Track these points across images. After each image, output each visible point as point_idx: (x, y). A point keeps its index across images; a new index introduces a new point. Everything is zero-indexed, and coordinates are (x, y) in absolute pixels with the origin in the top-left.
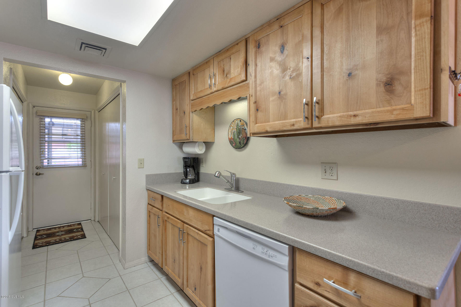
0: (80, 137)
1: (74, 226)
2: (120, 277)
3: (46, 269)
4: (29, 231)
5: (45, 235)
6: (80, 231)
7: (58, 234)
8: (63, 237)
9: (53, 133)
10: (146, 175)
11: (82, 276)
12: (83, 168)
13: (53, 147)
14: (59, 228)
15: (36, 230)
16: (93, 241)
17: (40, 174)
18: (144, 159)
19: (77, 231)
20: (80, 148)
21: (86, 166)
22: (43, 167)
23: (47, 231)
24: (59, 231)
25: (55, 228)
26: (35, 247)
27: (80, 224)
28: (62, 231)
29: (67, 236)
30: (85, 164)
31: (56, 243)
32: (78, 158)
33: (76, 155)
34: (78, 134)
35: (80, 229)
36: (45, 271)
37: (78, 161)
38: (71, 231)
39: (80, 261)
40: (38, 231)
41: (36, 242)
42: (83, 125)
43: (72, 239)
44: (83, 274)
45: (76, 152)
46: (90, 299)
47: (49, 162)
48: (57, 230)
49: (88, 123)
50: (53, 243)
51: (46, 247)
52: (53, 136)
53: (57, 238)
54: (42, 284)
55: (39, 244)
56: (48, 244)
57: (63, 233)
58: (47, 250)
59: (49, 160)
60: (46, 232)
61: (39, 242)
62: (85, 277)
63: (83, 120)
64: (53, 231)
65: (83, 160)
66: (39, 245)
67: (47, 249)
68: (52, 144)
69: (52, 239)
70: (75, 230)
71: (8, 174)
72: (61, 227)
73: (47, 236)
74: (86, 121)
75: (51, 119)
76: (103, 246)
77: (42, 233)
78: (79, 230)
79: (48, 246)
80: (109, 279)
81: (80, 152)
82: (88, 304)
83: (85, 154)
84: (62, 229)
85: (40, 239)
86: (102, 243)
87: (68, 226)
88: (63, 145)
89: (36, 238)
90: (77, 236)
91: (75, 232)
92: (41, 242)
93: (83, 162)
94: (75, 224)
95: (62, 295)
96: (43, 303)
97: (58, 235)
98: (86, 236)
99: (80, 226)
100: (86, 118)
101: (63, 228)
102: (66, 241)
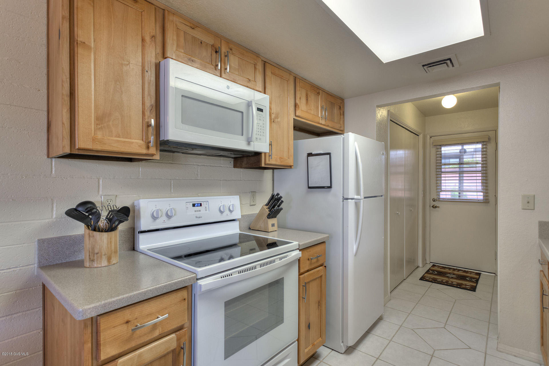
0: (480, 165)
1: (471, 273)
2: (484, 354)
3: (419, 302)
4: (426, 263)
5: (436, 272)
6: (473, 282)
7: (448, 275)
8: (451, 280)
9: (464, 162)
10: (539, 222)
11: (443, 326)
12: (484, 204)
13: (465, 178)
14: (454, 270)
15: (432, 264)
16: (481, 299)
17: (436, 207)
18: (534, 196)
19: (471, 279)
20: (481, 179)
21: (488, 202)
22: (439, 200)
23: (441, 268)
24: (451, 273)
25: (450, 269)
26: (422, 279)
27: (479, 274)
28: (454, 274)
29: (455, 281)
30: (487, 199)
31: (441, 283)
32: (477, 191)
33: (475, 188)
34: (477, 161)
35: (475, 280)
36: (417, 302)
37: (477, 195)
38: (463, 278)
39: (451, 311)
40: (434, 266)
41: (426, 275)
42: (485, 150)
43: (459, 286)
44: (445, 325)
45: (475, 184)
46: (436, 352)
47: (460, 195)
48: (451, 271)
49: (491, 147)
50: (438, 282)
51: (431, 283)
52: (465, 166)
53: (445, 279)
54: (407, 312)
55: (427, 277)
56: (434, 281)
57: (454, 276)
58: (430, 287)
59: (460, 193)
60: (439, 269)
61: (428, 276)
62: (445, 328)
63: (484, 143)
64: (447, 270)
65: (485, 194)
66: (426, 279)
67: (430, 285)
68: (464, 174)
69: (440, 278)
70: (468, 279)
71: (354, 200)
72: (456, 269)
73: (438, 273)
74: (488, 144)
75: (463, 146)
76: (489, 310)
77: (435, 268)
78: (473, 280)
79: (433, 282)
80: (469, 347)
81: (480, 184)
82: (432, 354)
83: (486, 186)
84: (456, 272)
85: (430, 274)
86: (491, 305)
87: (465, 271)
88: (475, 175)
89: (427, 272)
90: (466, 285)
91: (467, 280)
92: (429, 276)
93: (484, 196)
94: (474, 272)
95: (415, 330)
96: (399, 327)
97: (448, 277)
98: (477, 290)
99: (478, 277)
100: (488, 140)
101: (458, 272)
102: (452, 285)
